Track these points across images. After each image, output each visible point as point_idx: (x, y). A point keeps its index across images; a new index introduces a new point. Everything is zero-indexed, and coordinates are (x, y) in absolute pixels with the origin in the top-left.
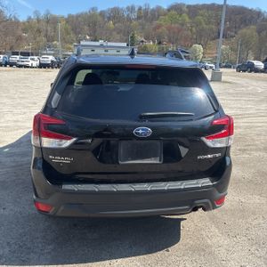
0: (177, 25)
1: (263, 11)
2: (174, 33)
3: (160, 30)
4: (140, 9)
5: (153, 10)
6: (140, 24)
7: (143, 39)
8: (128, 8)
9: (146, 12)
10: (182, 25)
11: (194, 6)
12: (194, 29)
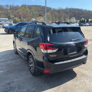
0: (25, 12)
1: (51, 8)
2: (25, 15)
3: (20, 14)
4: (10, 6)
5: (15, 7)
6: (11, 11)
7: (13, 17)
8: (6, 5)
9: (13, 7)
10: (27, 12)
11: (30, 6)
12: (31, 13)
